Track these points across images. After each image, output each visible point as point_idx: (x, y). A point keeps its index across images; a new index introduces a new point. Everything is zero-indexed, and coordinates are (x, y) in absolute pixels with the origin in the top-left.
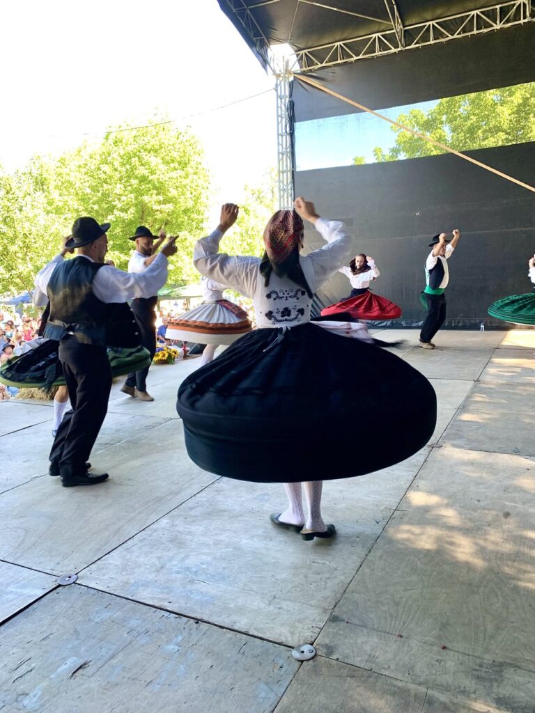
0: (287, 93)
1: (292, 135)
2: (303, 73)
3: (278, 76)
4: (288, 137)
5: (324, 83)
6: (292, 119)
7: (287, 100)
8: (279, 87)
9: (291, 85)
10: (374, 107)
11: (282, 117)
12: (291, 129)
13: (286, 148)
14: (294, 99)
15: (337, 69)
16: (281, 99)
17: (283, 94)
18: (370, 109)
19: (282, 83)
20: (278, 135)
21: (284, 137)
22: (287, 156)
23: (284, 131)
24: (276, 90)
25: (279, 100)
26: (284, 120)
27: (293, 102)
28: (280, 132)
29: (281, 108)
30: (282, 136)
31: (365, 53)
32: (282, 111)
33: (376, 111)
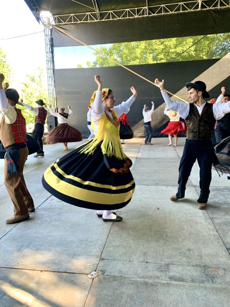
0: (50, 34)
1: (52, 53)
2: (56, 26)
3: (45, 25)
4: (51, 54)
5: (66, 31)
6: (52, 46)
7: (50, 37)
8: (45, 31)
9: (51, 30)
10: (88, 44)
11: (47, 44)
12: (52, 50)
13: (50, 59)
14: (53, 37)
15: (72, 26)
16: (47, 36)
17: (47, 34)
18: (86, 44)
19: (47, 29)
20: (46, 52)
21: (49, 54)
22: (51, 62)
23: (49, 51)
24: (44, 32)
25: (46, 36)
26: (48, 46)
27: (52, 38)
28: (47, 51)
29: (47, 40)
30: (48, 53)
31: (84, 20)
32: (47, 42)
33: (89, 46)
